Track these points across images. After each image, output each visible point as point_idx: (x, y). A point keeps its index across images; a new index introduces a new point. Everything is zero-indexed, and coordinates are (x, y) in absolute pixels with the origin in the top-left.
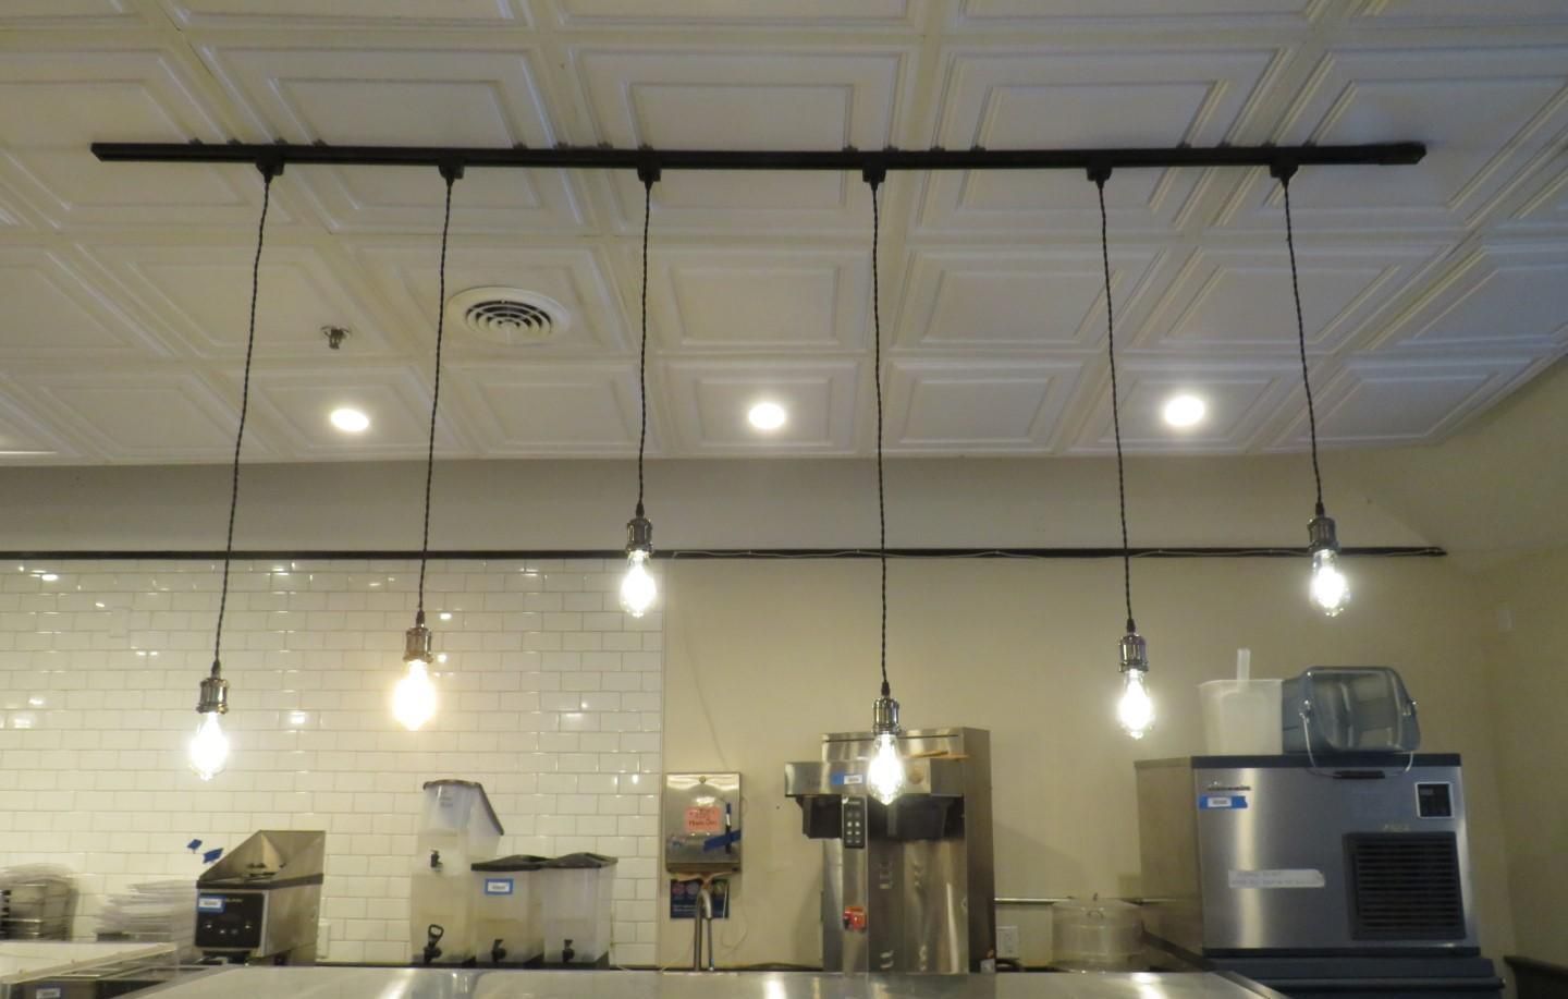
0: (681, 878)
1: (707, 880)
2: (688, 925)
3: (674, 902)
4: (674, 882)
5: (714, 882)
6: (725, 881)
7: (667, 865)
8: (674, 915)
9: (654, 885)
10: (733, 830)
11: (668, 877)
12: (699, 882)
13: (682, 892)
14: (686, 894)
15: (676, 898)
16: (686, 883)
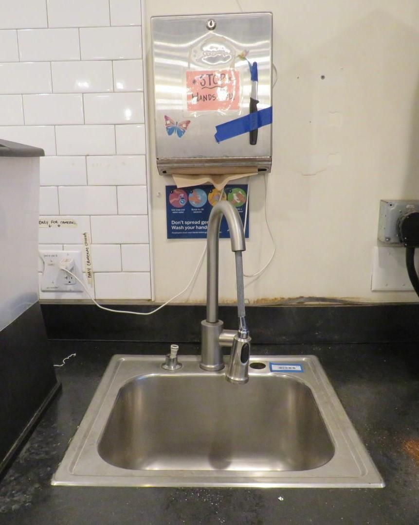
0: (182, 182)
1: (220, 187)
2: (196, 248)
3: (171, 216)
4: (170, 190)
5: (229, 188)
6: (245, 188)
7: (160, 162)
8: (172, 234)
9: (142, 193)
10: (260, 106)
11: (162, 183)
12: (208, 188)
13: (182, 203)
14: (188, 206)
15: (174, 211)
16: (188, 190)
